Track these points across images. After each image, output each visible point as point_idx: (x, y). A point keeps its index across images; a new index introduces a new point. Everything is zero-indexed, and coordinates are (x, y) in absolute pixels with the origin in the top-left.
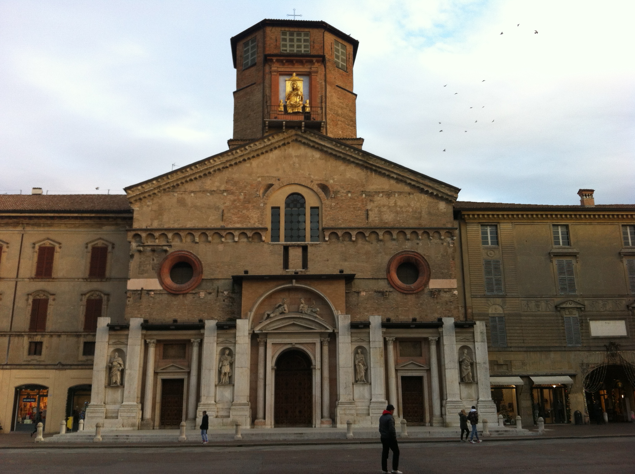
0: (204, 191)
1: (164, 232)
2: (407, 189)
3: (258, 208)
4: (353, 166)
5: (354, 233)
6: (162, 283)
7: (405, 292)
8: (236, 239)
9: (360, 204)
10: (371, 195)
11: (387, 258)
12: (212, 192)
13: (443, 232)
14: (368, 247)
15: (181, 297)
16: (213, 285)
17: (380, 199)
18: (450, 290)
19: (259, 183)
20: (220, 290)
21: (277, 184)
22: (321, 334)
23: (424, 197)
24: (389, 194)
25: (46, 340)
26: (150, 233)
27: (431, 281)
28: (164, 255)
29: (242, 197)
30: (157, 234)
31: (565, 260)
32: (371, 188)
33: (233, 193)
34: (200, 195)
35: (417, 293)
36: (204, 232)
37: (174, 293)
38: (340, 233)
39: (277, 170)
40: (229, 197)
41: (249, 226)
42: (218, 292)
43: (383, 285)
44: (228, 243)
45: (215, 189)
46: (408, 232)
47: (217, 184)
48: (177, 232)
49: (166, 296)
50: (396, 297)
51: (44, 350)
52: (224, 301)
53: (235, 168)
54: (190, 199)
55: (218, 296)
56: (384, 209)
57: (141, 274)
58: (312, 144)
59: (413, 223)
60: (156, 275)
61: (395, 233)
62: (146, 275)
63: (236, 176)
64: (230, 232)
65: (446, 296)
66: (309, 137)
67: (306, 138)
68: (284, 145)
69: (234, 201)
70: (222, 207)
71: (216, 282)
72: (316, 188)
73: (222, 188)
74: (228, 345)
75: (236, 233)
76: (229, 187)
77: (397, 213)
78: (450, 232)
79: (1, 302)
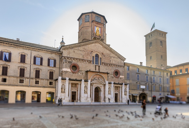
0: (79, 50)
1: (71, 58)
2: (117, 57)
3: (90, 56)
4: (108, 50)
5: (108, 65)
6: (71, 70)
7: (116, 78)
8: (86, 62)
9: (109, 59)
10: (111, 57)
11: (114, 70)
12: (81, 51)
13: (123, 67)
14: (111, 68)
15: (75, 74)
16: (81, 72)
17: (112, 58)
18: (123, 78)
19: (90, 50)
20: (83, 73)
21: (94, 52)
22: (103, 84)
23: (120, 59)
24: (114, 58)
25: (40, 80)
26: (68, 58)
27: (120, 76)
28: (71, 64)
29: (87, 53)
30: (69, 58)
31: (138, 74)
32: (111, 56)
33: (85, 52)
34: (78, 51)
35: (118, 78)
36: (80, 59)
37: (73, 73)
38: (106, 64)
39: (94, 48)
40: (84, 52)
41: (88, 60)
43: (112, 76)
44: (84, 63)
45: (81, 50)
46: (117, 66)
47: (82, 49)
48: (74, 59)
49: (72, 73)
50: (115, 78)
51: (39, 83)
52: (84, 76)
53: (86, 46)
54: (76, 51)
55: (82, 75)
56: (113, 60)
57: (66, 67)
58: (101, 44)
59: (118, 64)
60: (69, 68)
61: (115, 66)
62: (67, 68)
63: (86, 48)
64: (85, 60)
65: (122, 79)
66: (101, 42)
67: (100, 42)
68: (95, 43)
69: (85, 53)
70: (83, 54)
72: (101, 54)
73: (83, 50)
74: (86, 85)
75: (86, 61)
76: (84, 50)
77: (115, 62)
78: (124, 67)
79: (26, 70)
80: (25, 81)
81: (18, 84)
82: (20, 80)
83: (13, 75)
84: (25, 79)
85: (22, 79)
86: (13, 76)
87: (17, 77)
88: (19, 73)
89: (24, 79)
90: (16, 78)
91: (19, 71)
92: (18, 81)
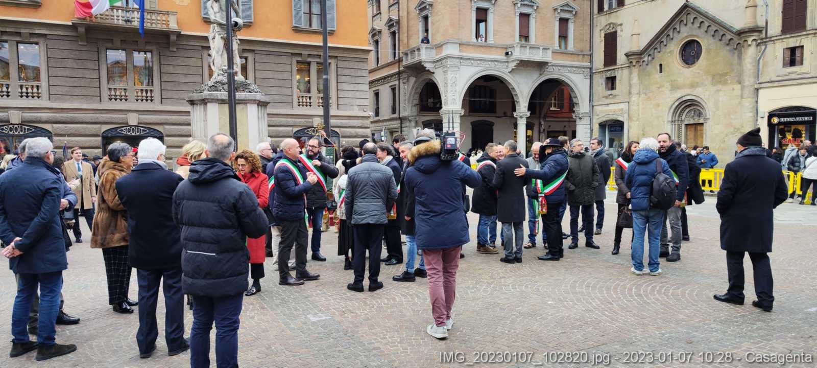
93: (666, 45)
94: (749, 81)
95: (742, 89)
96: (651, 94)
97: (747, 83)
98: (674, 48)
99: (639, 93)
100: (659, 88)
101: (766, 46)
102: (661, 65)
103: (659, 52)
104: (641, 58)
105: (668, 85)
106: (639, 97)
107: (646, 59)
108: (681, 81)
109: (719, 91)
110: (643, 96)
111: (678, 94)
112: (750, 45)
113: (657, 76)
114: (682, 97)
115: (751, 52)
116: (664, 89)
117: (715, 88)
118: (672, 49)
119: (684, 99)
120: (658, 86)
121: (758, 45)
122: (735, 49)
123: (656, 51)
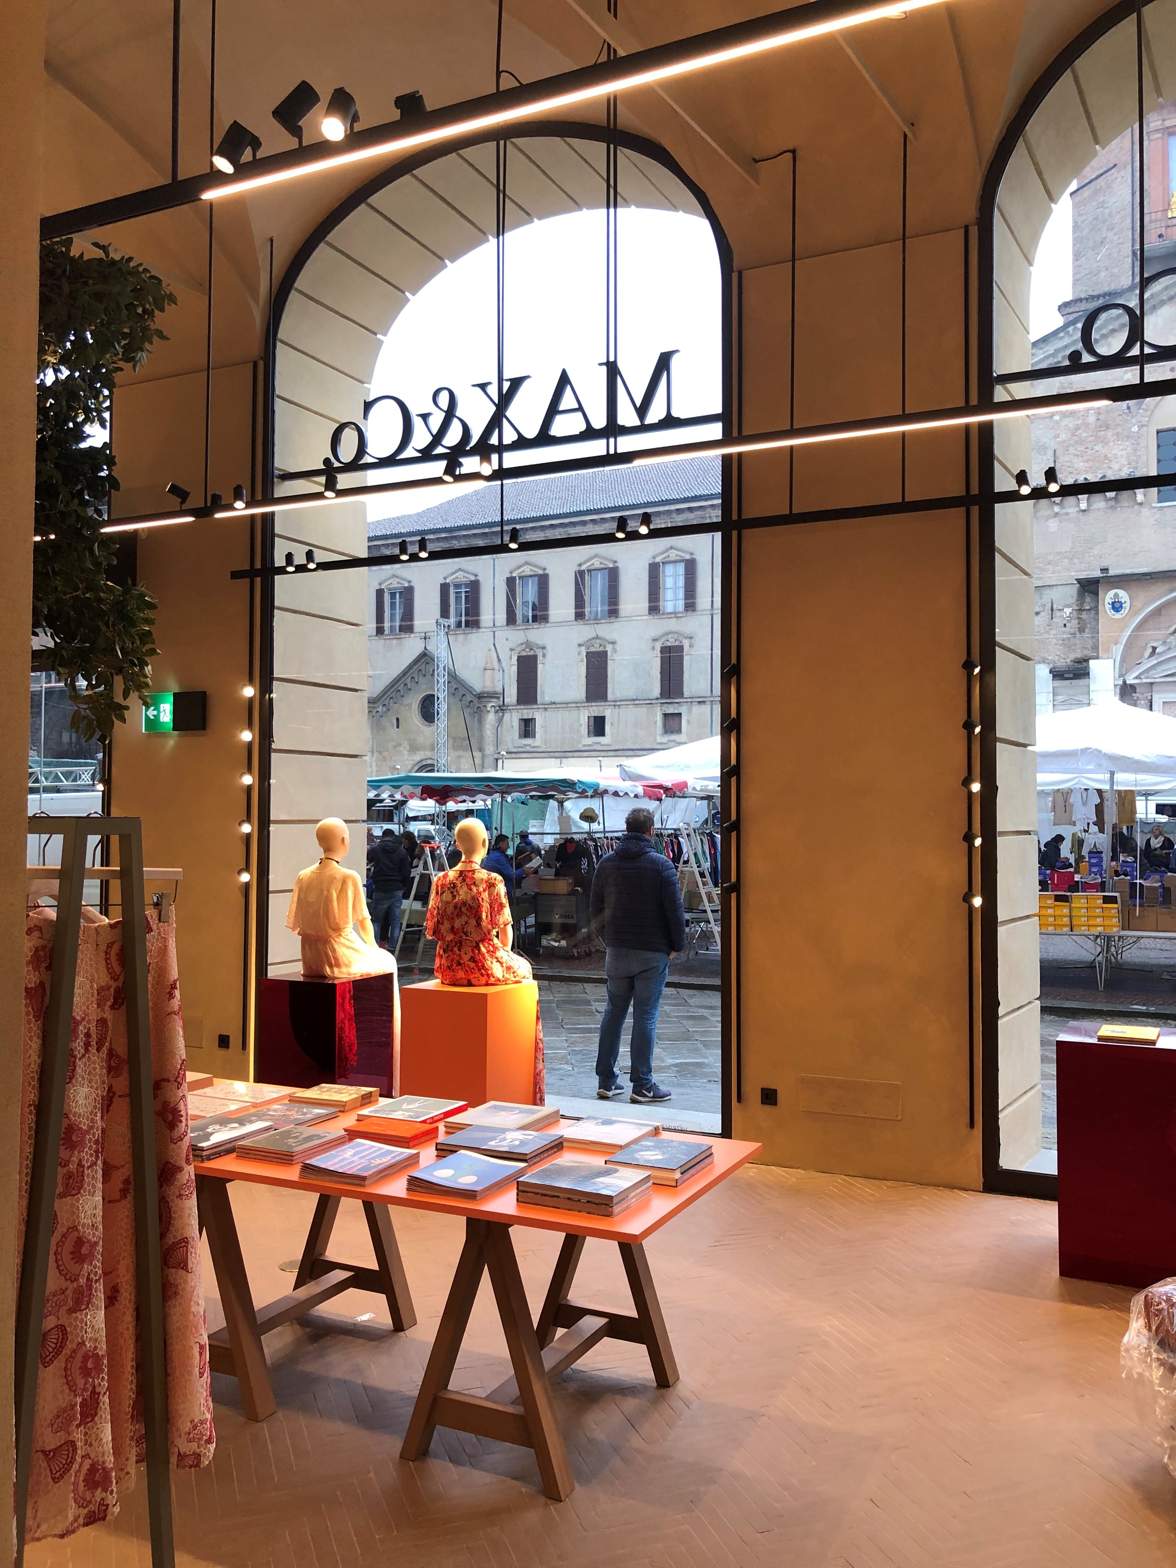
3: (1128, 437)
8: (1084, 506)
16: (1041, 598)
20: (1055, 607)
29: (1092, 420)
33: (1072, 414)
40: (1067, 422)
41: (1110, 475)
42: (1052, 610)
44: (1068, 514)
52: (1065, 625)
55: (1052, 618)
69: (1077, 428)
70: (1053, 445)
71: (1047, 591)
79: (693, 652)
80: (688, 722)
81: (655, 740)
82: (666, 716)
83: (630, 693)
84: (690, 711)
85: (671, 710)
86: (634, 701)
87: (649, 703)
88: (659, 676)
89: (683, 710)
90: (644, 710)
91: (657, 663)
92: (656, 722)
93: (403, 696)
94: (489, 749)
95: (483, 757)
96: (385, 754)
97: (487, 752)
98: (414, 701)
99: (373, 752)
100: (395, 747)
101: (503, 713)
102: (398, 719)
103: (395, 703)
104: (374, 708)
105: (406, 744)
106: (373, 756)
107: (380, 709)
108: (420, 740)
109: (460, 757)
110: (376, 754)
111: (418, 758)
112: (489, 711)
113: (393, 731)
114: (422, 760)
115: (491, 718)
116: (401, 748)
117: (457, 753)
118: (410, 701)
119: (424, 763)
120: (395, 744)
121: (496, 712)
122: (476, 712)
123: (391, 701)
